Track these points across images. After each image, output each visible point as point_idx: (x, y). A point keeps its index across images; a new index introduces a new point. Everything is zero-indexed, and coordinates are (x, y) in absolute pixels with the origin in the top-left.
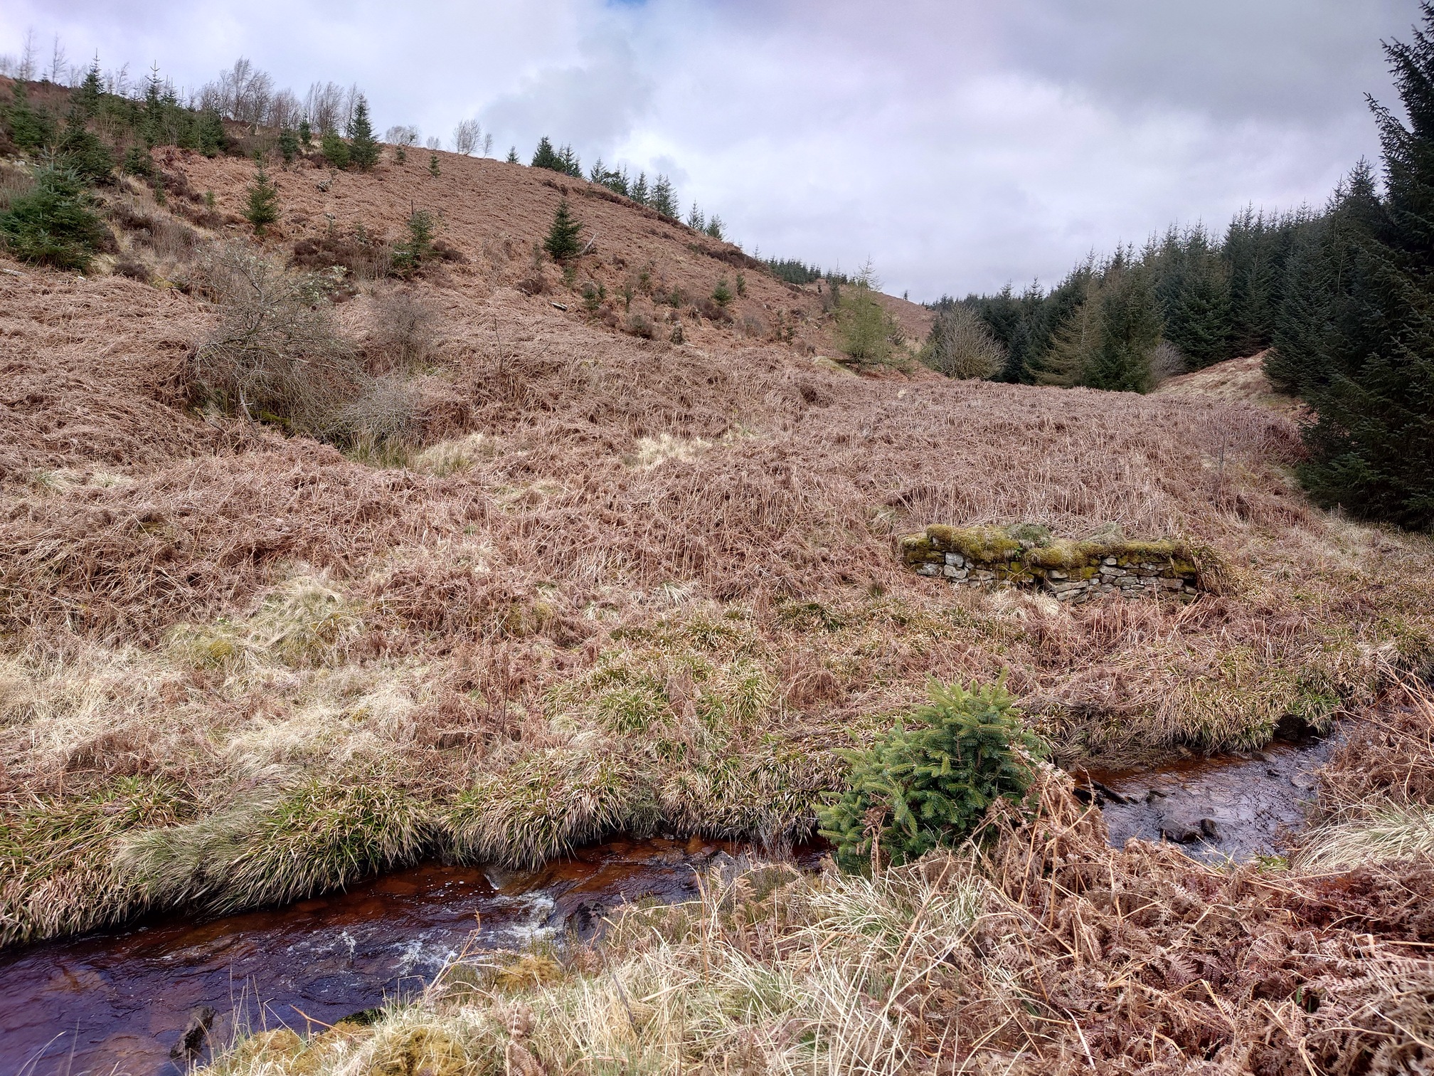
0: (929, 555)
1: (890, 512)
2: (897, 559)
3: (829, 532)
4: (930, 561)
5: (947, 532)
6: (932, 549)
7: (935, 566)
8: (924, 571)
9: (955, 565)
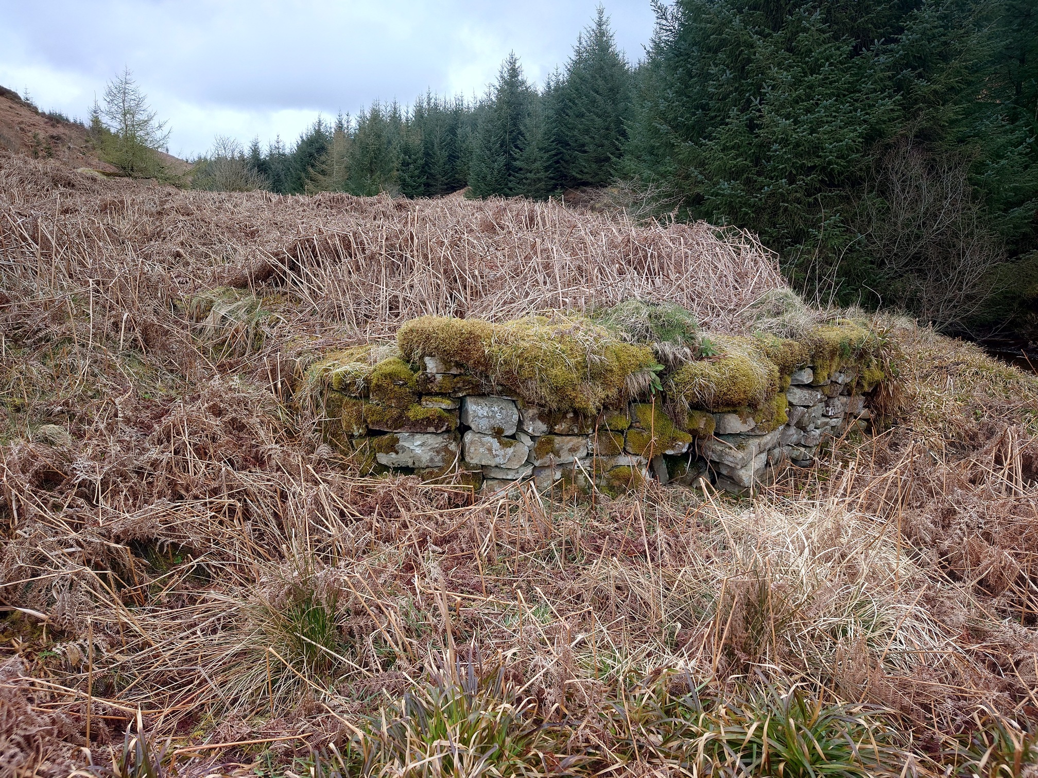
0: (416, 412)
1: (245, 301)
2: (307, 428)
3: (73, 369)
4: (420, 426)
5: (472, 338)
6: (422, 392)
7: (436, 441)
8: (403, 459)
9: (498, 433)
